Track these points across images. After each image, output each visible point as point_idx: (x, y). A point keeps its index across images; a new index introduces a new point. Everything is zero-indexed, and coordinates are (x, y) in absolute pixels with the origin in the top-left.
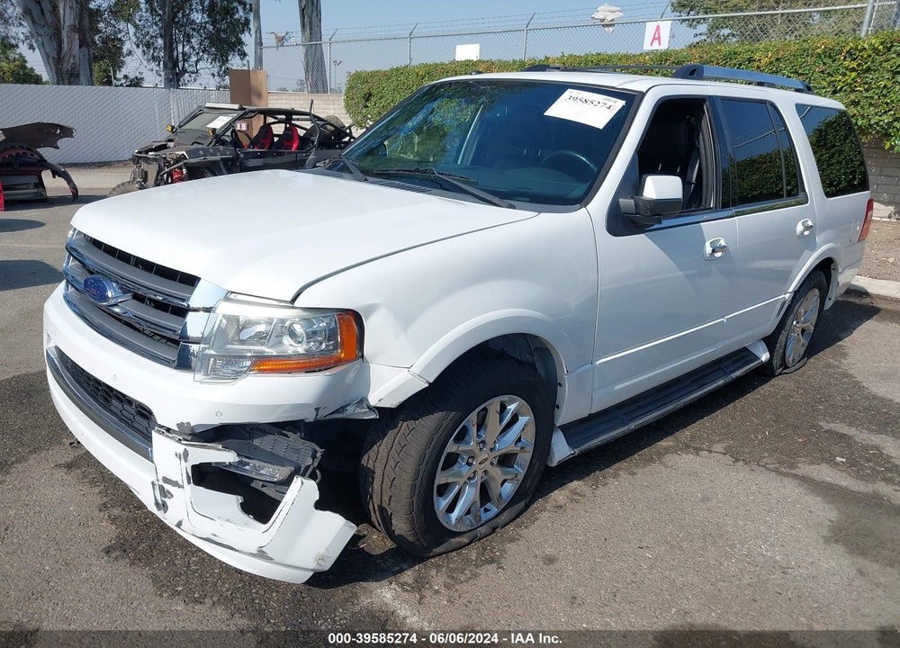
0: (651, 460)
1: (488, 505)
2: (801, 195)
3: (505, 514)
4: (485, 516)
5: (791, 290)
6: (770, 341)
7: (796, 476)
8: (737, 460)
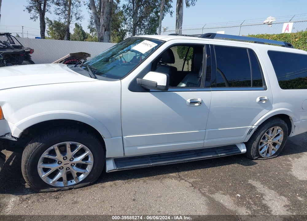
0: (158, 179)
1: (73, 180)
2: (264, 86)
3: (79, 185)
4: (70, 183)
5: (256, 124)
6: (248, 144)
7: (209, 197)
8: (193, 186)
